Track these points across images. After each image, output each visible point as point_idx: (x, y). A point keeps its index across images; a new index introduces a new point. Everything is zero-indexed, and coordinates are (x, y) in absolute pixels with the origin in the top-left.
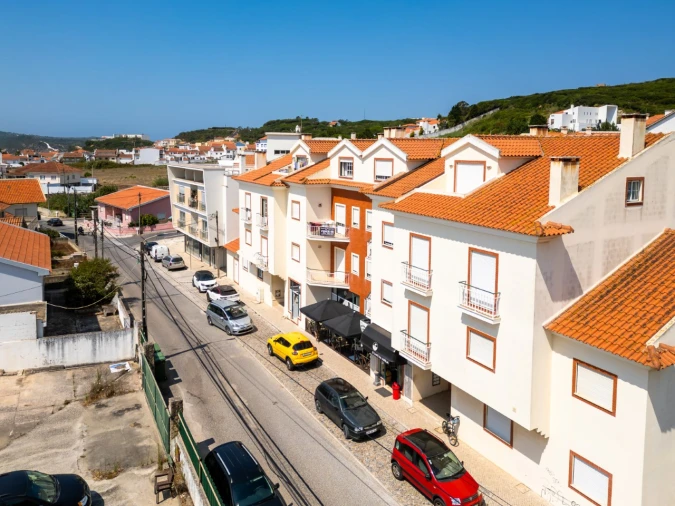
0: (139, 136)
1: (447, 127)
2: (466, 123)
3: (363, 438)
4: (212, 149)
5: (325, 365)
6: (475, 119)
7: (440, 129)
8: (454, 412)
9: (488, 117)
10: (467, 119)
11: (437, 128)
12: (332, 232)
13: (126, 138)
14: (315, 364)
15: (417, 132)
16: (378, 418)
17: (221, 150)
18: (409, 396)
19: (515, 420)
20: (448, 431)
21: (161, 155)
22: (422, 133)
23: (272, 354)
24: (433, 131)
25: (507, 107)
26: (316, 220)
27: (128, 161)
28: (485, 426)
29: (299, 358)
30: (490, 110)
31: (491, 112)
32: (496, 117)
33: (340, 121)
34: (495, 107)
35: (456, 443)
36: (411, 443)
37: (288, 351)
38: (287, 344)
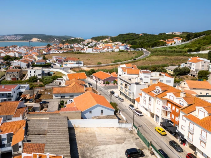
0: (81, 38)
1: (185, 41)
2: (192, 40)
3: (180, 152)
4: (106, 48)
5: (168, 135)
6: (196, 38)
7: (182, 42)
8: (196, 151)
9: (201, 38)
10: (193, 38)
11: (181, 41)
12: (167, 108)
13: (77, 39)
14: (166, 135)
15: (173, 43)
16: (182, 149)
17: (109, 48)
18: (187, 145)
19: (208, 156)
20: (195, 153)
21: (93, 50)
22: (175, 43)
23: (156, 131)
24: (179, 42)
25: (209, 35)
26: (164, 106)
27: (84, 51)
28: (202, 155)
29: (163, 133)
30: (202, 35)
31: (202, 36)
32: (204, 39)
33: (143, 34)
34: (204, 34)
35: (197, 156)
36: (190, 155)
37: (161, 132)
38: (160, 131)
